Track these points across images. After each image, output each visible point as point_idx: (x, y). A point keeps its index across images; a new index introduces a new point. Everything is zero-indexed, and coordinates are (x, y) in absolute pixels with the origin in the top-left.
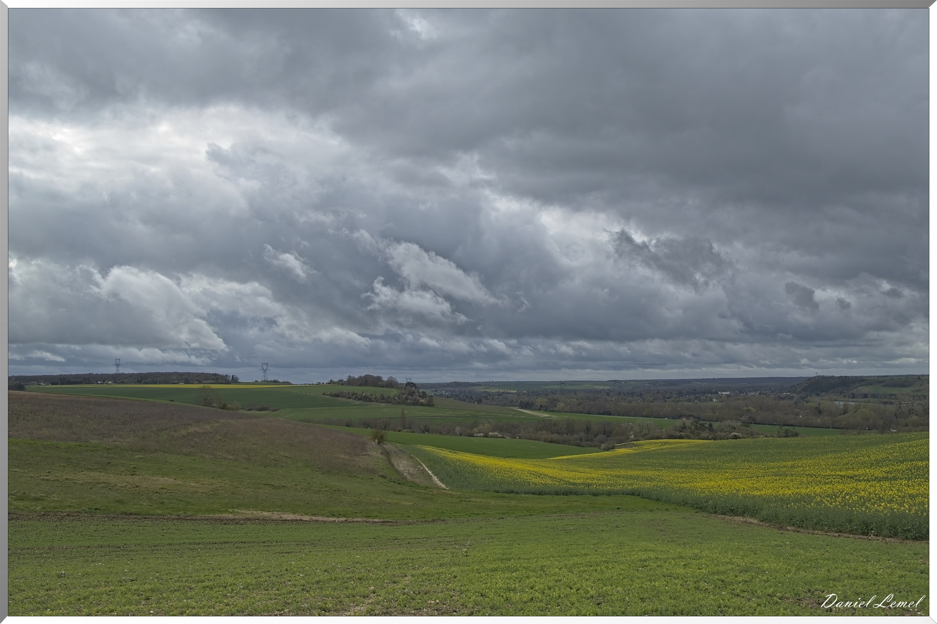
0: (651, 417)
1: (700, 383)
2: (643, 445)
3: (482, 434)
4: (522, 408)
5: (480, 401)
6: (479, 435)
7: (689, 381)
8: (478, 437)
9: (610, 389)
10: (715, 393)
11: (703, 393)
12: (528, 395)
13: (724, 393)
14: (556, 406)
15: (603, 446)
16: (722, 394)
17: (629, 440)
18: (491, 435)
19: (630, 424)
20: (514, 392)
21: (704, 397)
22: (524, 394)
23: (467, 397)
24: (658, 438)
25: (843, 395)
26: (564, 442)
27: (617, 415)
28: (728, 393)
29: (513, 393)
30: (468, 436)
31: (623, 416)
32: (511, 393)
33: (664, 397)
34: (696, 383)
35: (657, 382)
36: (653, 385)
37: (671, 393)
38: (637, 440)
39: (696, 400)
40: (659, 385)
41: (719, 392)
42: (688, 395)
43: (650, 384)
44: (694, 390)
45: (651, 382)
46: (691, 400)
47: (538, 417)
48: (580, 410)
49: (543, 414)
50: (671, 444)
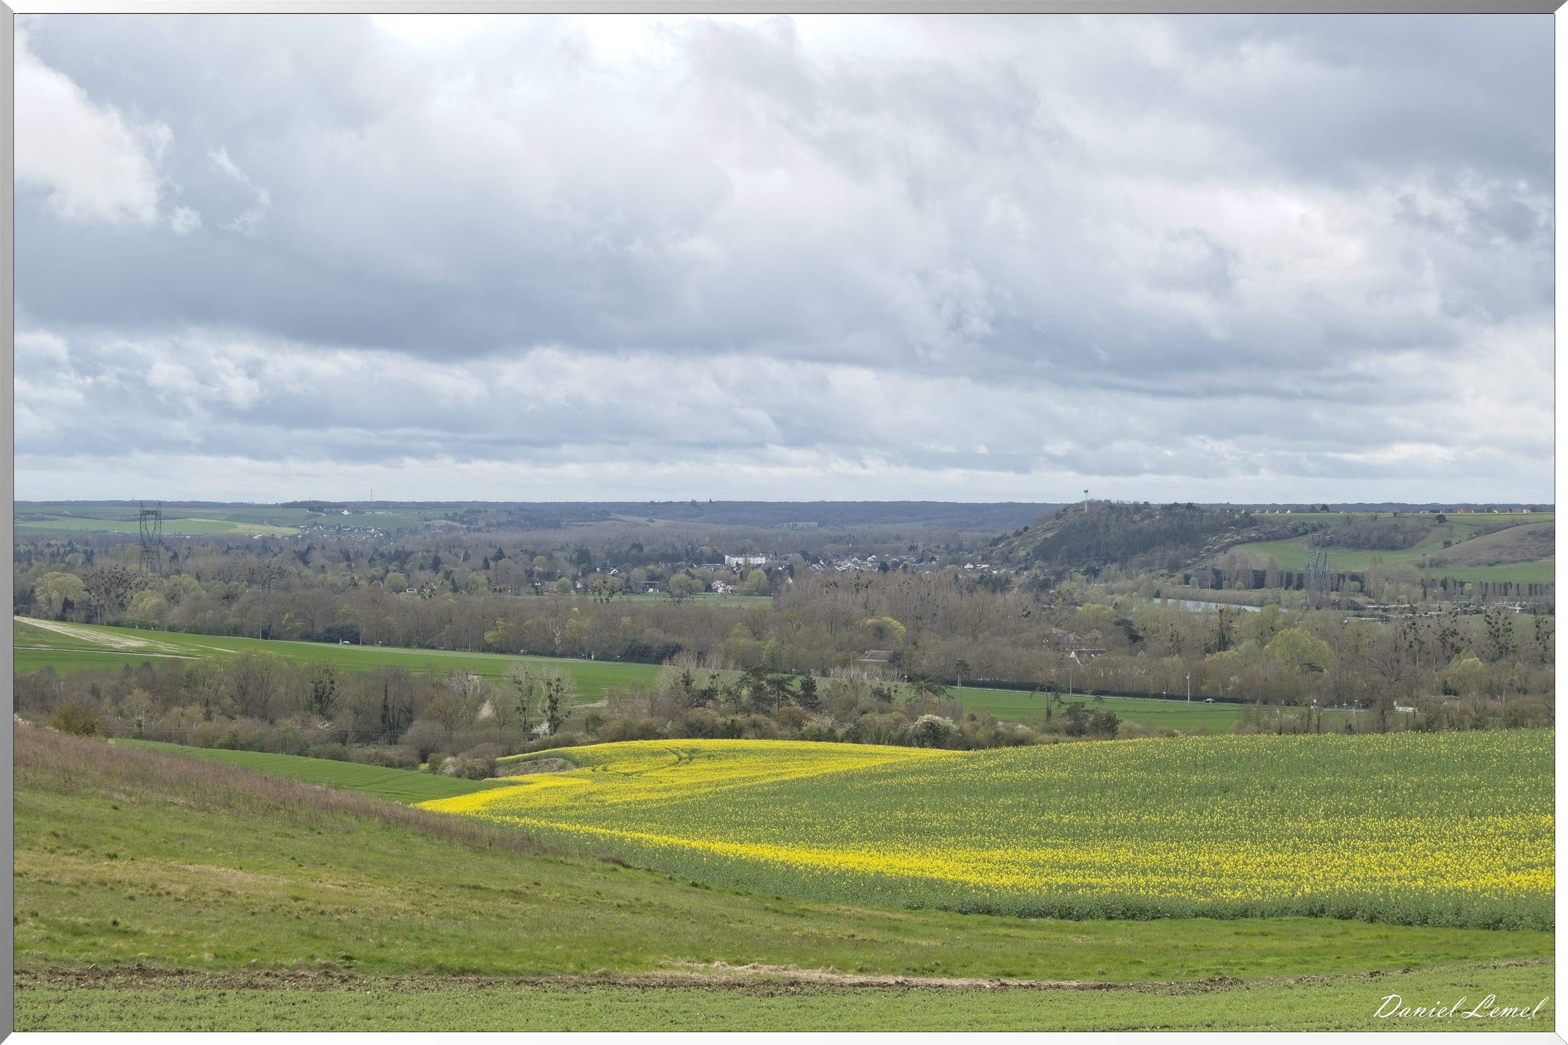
0: (517, 653)
1: (643, 520)
2: (605, 760)
7: (601, 511)
9: (295, 536)
10: (712, 560)
11: (671, 558)
14: (124, 606)
17: (534, 742)
21: (680, 577)
24: (647, 733)
25: (1179, 575)
27: (383, 645)
28: (762, 560)
33: (530, 574)
34: (626, 518)
35: (479, 511)
36: (463, 523)
37: (550, 557)
38: (571, 743)
39: (651, 586)
40: (488, 525)
41: (727, 557)
42: (615, 567)
43: (453, 519)
44: (634, 546)
45: (456, 514)
46: (633, 588)
47: (104, 647)
48: (232, 621)
49: (117, 639)
50: (713, 756)
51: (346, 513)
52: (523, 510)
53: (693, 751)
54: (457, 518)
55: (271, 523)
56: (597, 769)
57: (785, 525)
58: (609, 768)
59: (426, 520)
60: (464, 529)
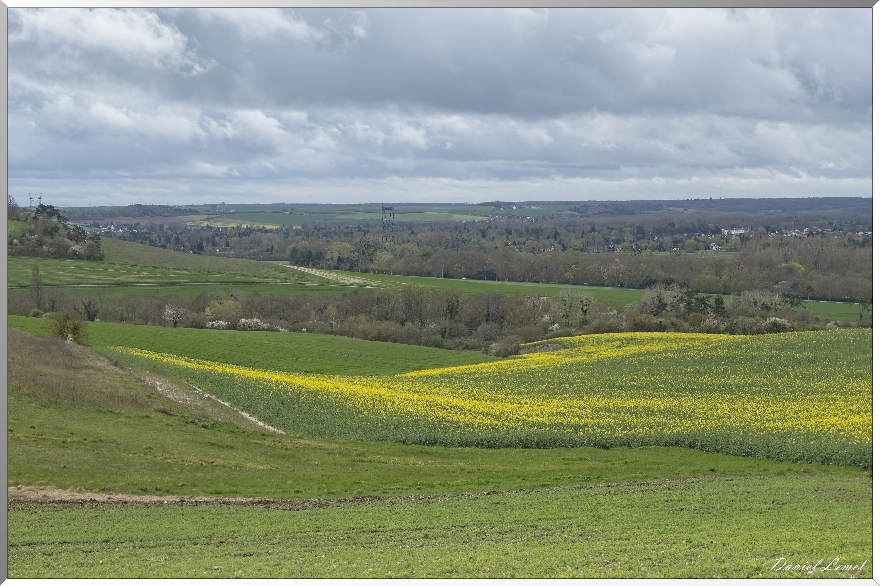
0: (583, 284)
1: (681, 210)
2: (582, 344)
3: (224, 323)
4: (297, 263)
5: (199, 249)
6: (217, 324)
7: (658, 205)
8: (214, 328)
9: (485, 222)
10: (713, 232)
11: (690, 231)
12: (307, 235)
13: (734, 232)
14: (372, 260)
15: (494, 347)
16: (729, 234)
17: (548, 335)
18: (244, 325)
19: (541, 298)
20: (274, 227)
21: (692, 241)
22: (298, 233)
23: (168, 240)
24: (611, 329)
26: (407, 339)
27: (509, 281)
28: (742, 231)
29: (270, 231)
30: (192, 327)
31: (523, 281)
32: (267, 231)
33: (607, 241)
34: (672, 209)
35: (589, 206)
36: (579, 212)
37: (621, 230)
38: (569, 335)
39: (675, 246)
40: (593, 214)
41: (722, 230)
42: (657, 236)
43: (574, 211)
44: (670, 224)
45: (575, 208)
46: (665, 248)
47: (339, 283)
48: (428, 268)
49: (349, 279)
50: (642, 342)
51: (514, 208)
52: (614, 205)
53: (632, 339)
54: (576, 210)
55: (473, 214)
56: (574, 350)
57: (763, 211)
58: (581, 349)
59: (559, 211)
60: (580, 216)
